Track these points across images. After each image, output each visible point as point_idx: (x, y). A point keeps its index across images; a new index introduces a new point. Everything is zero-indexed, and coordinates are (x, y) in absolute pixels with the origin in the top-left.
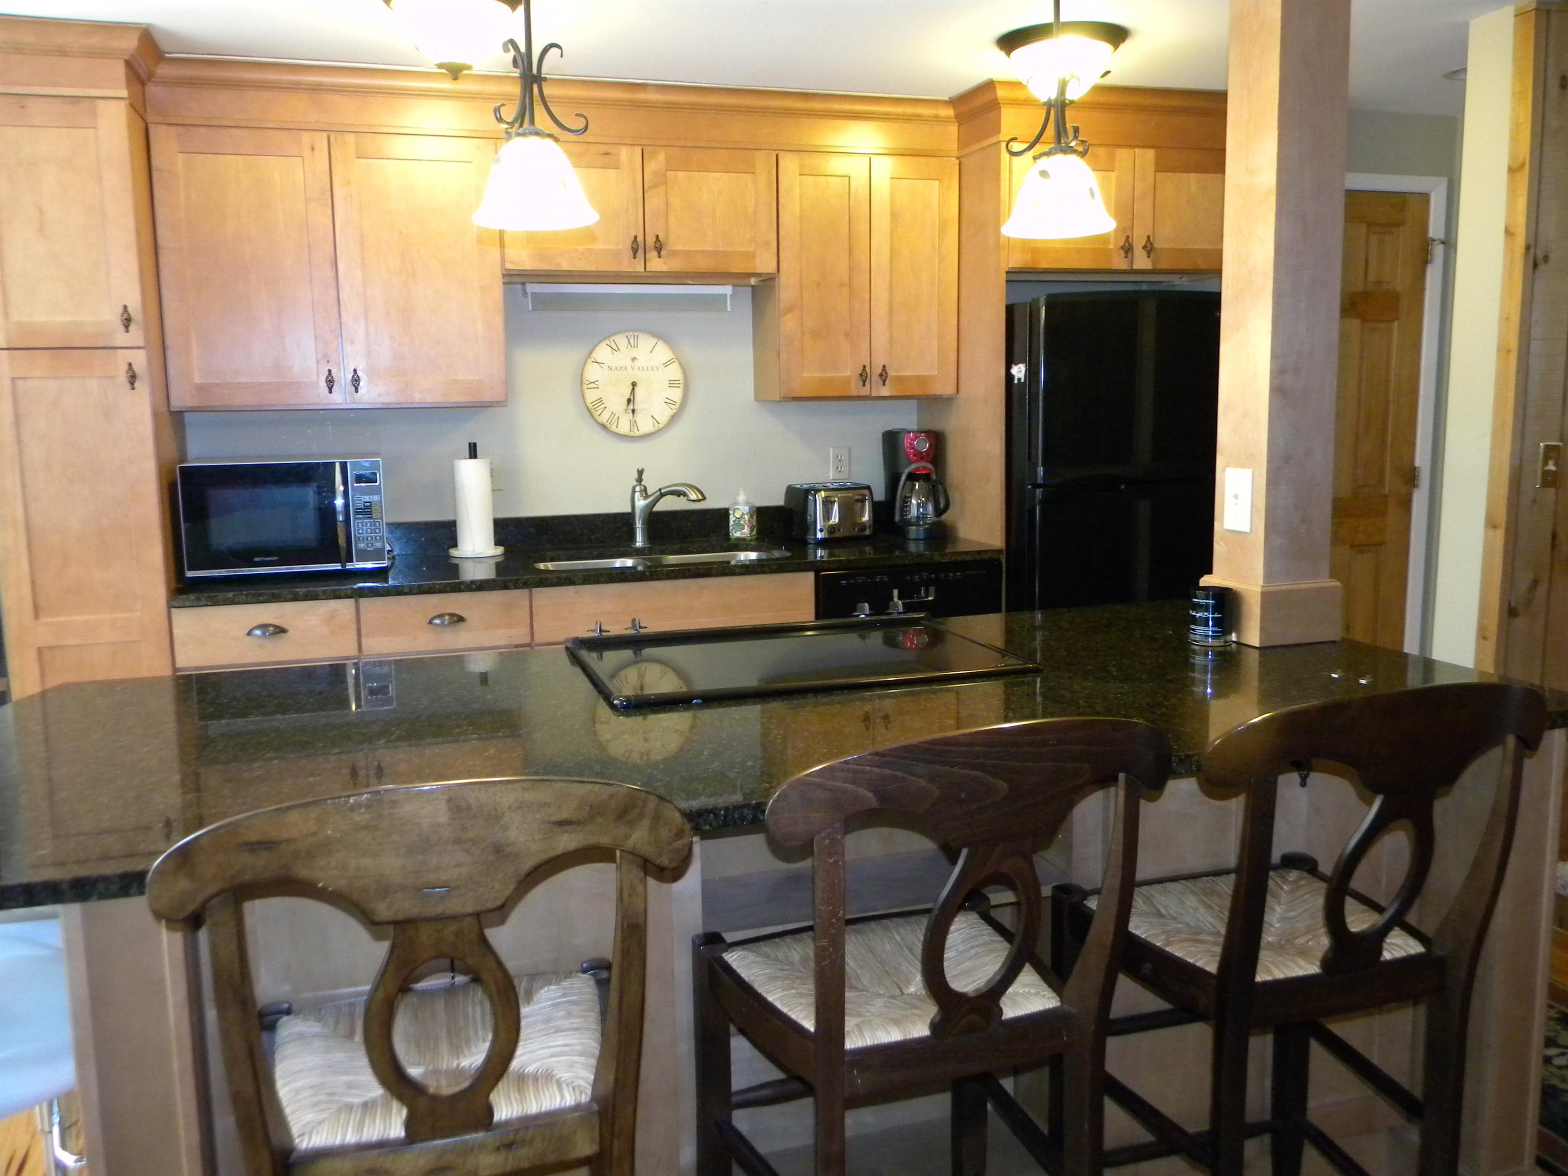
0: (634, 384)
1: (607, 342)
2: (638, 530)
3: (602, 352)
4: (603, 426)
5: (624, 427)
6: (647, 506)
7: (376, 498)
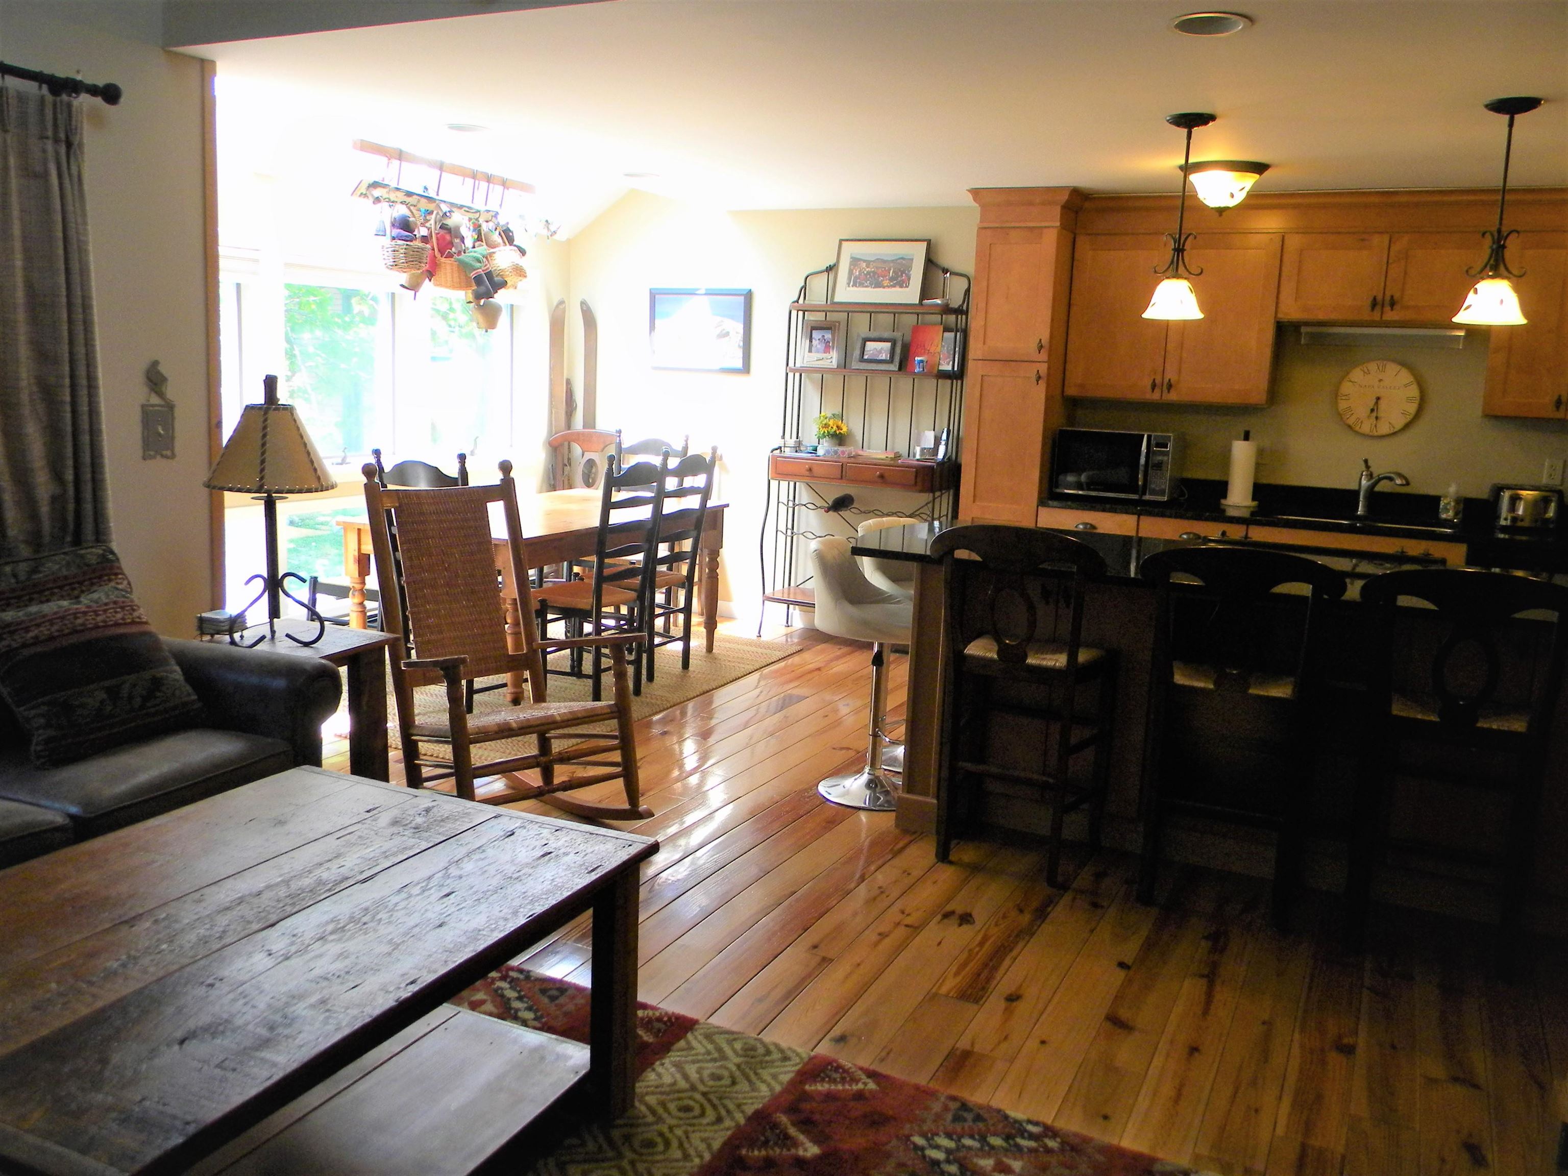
0: (1378, 399)
1: (1361, 367)
2: (1360, 502)
3: (1357, 374)
4: (1350, 427)
5: (1366, 428)
6: (1369, 487)
7: (1165, 458)
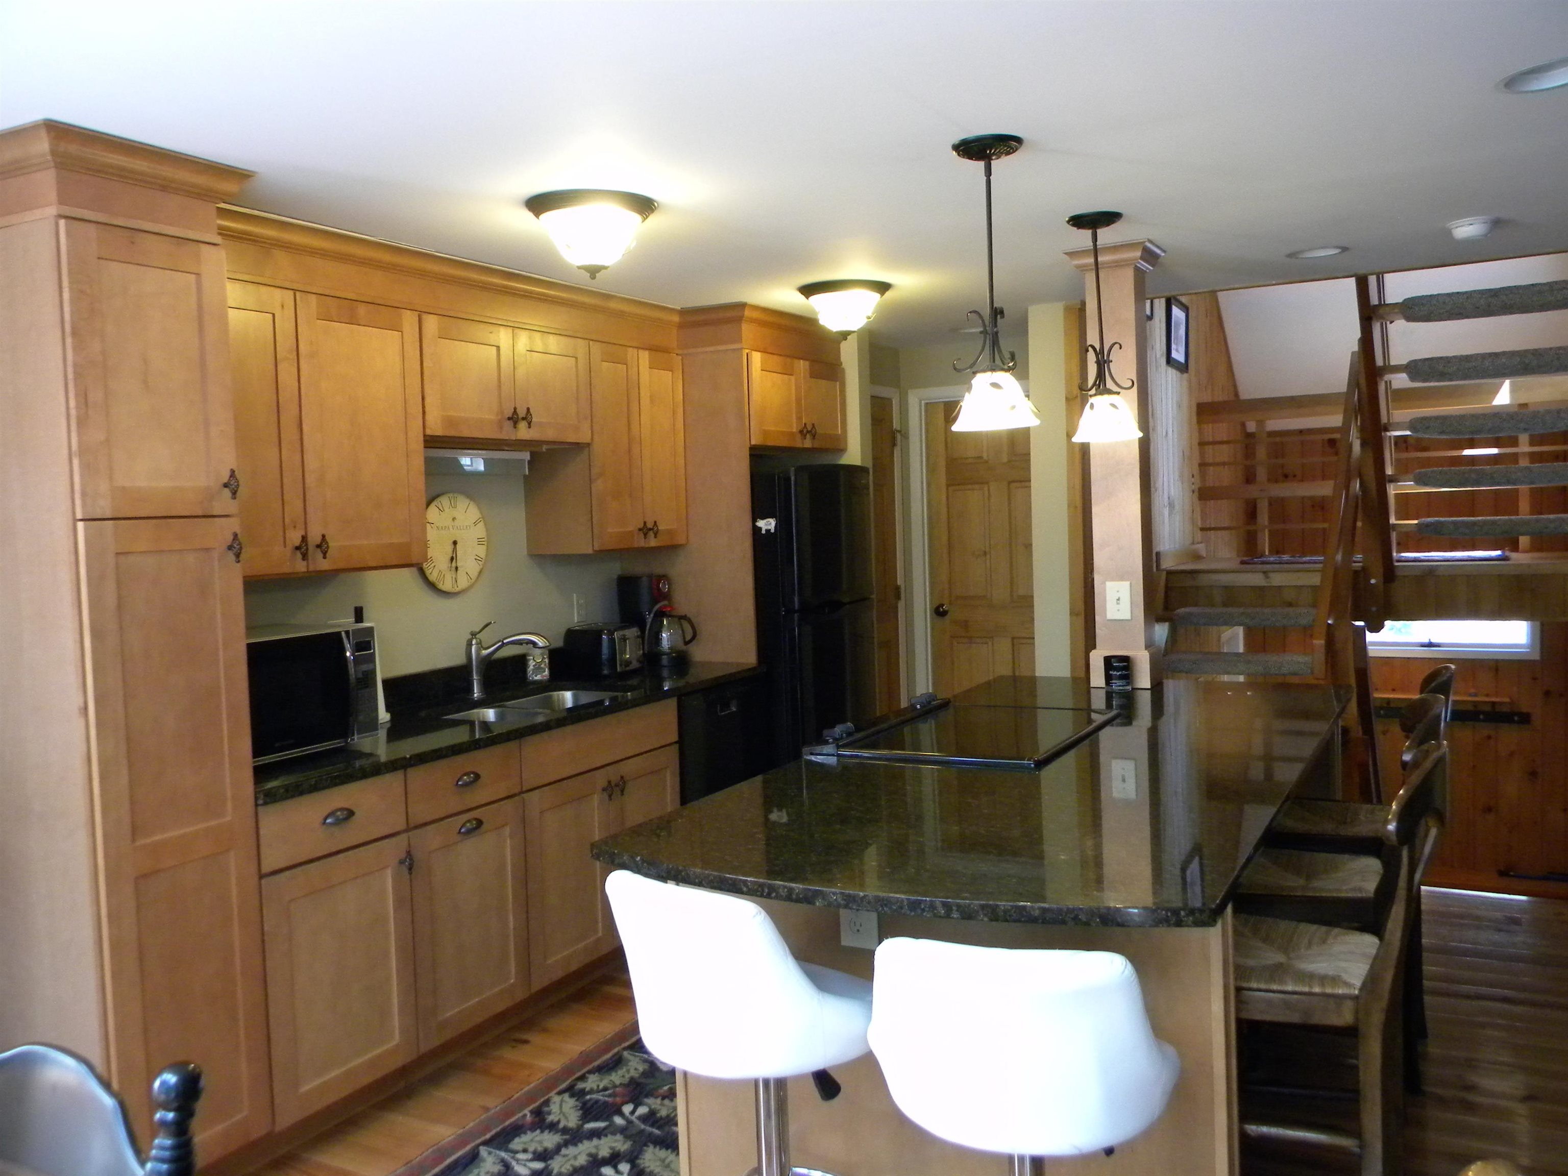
0: (455, 543)
1: (436, 503)
2: (475, 681)
3: (433, 513)
4: (432, 584)
5: (449, 585)
6: (484, 658)
7: (371, 666)
